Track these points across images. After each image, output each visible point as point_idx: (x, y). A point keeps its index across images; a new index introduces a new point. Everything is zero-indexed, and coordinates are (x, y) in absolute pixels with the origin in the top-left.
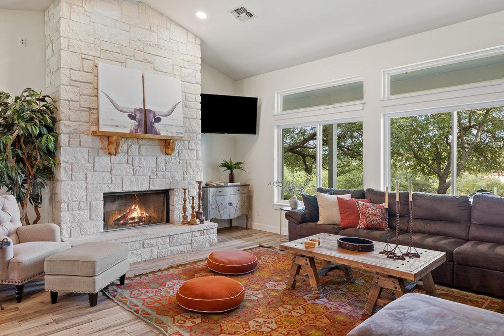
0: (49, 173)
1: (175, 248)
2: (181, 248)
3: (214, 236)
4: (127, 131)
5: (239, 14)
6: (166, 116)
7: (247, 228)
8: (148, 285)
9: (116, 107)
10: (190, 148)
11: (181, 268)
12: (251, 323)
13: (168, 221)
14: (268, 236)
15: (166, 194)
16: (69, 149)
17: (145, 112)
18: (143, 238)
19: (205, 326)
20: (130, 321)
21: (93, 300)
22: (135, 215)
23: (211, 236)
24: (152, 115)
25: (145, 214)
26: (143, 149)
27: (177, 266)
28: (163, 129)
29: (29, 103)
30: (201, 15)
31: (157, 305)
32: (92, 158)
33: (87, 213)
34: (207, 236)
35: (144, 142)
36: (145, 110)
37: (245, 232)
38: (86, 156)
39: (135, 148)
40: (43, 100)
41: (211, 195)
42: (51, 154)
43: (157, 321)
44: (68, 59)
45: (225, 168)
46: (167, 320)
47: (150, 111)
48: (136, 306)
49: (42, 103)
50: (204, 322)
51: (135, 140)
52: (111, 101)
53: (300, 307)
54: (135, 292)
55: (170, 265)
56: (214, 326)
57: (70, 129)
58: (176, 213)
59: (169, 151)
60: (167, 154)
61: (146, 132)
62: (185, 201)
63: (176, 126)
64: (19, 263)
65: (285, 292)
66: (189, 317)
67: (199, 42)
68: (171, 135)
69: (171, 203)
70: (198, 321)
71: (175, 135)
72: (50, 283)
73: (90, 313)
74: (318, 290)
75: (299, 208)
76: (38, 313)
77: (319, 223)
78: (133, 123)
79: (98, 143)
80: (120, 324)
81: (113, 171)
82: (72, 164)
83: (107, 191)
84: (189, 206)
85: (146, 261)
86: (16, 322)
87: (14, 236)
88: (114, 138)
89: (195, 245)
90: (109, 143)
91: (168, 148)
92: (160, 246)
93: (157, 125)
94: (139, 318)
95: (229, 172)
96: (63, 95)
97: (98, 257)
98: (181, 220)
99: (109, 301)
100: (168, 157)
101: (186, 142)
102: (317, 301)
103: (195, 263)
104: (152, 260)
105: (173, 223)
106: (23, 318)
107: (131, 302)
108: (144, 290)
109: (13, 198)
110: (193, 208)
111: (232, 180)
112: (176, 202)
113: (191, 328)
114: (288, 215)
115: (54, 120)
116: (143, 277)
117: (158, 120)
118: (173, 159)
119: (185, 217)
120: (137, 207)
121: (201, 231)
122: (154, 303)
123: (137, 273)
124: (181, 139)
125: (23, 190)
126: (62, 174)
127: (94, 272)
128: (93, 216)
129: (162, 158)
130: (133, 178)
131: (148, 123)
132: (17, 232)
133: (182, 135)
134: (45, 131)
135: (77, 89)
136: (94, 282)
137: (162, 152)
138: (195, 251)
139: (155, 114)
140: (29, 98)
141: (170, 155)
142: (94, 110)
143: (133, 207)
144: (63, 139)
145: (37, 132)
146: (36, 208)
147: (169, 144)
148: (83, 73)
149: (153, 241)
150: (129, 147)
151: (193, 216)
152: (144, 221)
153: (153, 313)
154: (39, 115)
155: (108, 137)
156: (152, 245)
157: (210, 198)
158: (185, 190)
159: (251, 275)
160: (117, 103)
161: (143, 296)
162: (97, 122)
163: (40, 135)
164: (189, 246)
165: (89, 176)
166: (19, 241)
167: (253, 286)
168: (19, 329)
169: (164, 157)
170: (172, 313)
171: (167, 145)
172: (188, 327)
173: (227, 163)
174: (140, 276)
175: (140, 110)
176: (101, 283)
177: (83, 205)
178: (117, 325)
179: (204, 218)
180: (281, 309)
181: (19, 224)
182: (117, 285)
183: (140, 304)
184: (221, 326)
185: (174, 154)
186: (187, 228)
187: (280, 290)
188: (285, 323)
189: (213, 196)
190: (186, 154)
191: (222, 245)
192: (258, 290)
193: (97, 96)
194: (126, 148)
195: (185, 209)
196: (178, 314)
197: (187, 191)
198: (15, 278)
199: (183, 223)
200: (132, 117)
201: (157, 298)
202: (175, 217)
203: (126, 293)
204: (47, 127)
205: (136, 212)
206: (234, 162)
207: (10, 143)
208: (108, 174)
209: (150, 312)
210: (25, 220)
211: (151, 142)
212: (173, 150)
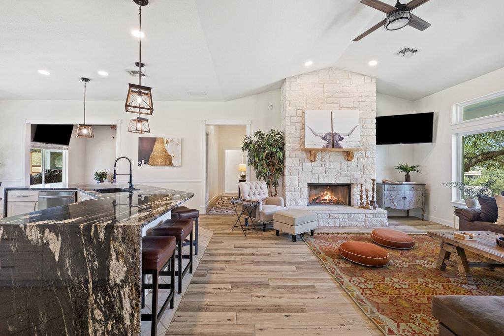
0: (281, 171)
1: (352, 222)
2: (357, 223)
3: (385, 220)
4: (321, 147)
5: (404, 53)
6: (347, 136)
7: (422, 219)
8: (326, 240)
9: (314, 134)
10: (367, 156)
11: (352, 235)
12: (387, 279)
13: (350, 204)
14: (444, 228)
15: (348, 186)
16: (290, 159)
17: (333, 135)
18: (330, 212)
19: (352, 270)
20: (309, 254)
21: (294, 238)
22: (326, 197)
23: (382, 219)
24: (337, 136)
25: (334, 198)
26: (332, 158)
27: (350, 233)
28: (345, 145)
29: (272, 137)
30: (373, 63)
31: (327, 250)
32: (301, 163)
33: (299, 193)
34: (379, 219)
35: (332, 153)
36: (333, 134)
37: (420, 222)
38: (298, 162)
39: (326, 157)
40: (278, 134)
41: (386, 189)
42: (282, 162)
43: (323, 258)
44: (290, 111)
45: (401, 170)
46: (330, 259)
47: (336, 134)
48: (315, 247)
49: (278, 136)
50: (353, 268)
51: (327, 152)
52: (312, 131)
53: (441, 284)
54: (318, 241)
55: (345, 232)
56: (358, 272)
57: (290, 148)
58: (356, 199)
59: (349, 159)
60: (348, 160)
61: (333, 148)
62: (362, 192)
63: (355, 142)
64: (264, 213)
65: (432, 270)
66: (344, 262)
67: (374, 81)
68: (350, 148)
69: (352, 193)
70: (348, 266)
71: (353, 147)
72: (276, 226)
73: (291, 244)
74: (467, 277)
75: (477, 208)
76: (270, 238)
77: (496, 223)
78: (325, 142)
79: (305, 155)
80: (304, 254)
81: (313, 171)
82: (291, 167)
83: (309, 182)
84: (364, 196)
85: (331, 227)
86: (261, 239)
87: (265, 201)
88: (313, 152)
89: (367, 223)
90: (311, 155)
91: (349, 157)
92: (341, 219)
93: (340, 142)
94: (314, 253)
95: (405, 173)
96: (287, 131)
97: (297, 217)
98: (359, 205)
99: (302, 242)
100: (349, 162)
101: (363, 152)
102: (464, 286)
103: (364, 234)
104: (335, 227)
105: (353, 206)
106: (264, 239)
107: (313, 245)
108: (323, 241)
109: (265, 183)
110: (367, 198)
111: (407, 179)
112: (356, 192)
113: (342, 267)
114: (458, 212)
115: (283, 144)
116: (326, 235)
117: (342, 139)
118: (353, 163)
119: (362, 203)
120: (328, 193)
121: (374, 215)
122: (326, 249)
123: (323, 232)
124: (358, 150)
125: (270, 180)
126: (286, 172)
127: (294, 223)
128: (302, 196)
129: (345, 163)
130: (325, 175)
131: (335, 141)
132: (266, 199)
133: (358, 148)
134: (278, 150)
135: (294, 127)
136: (294, 229)
137: (345, 159)
138: (367, 227)
139: (339, 135)
140: (272, 134)
141: (351, 161)
142: (302, 137)
143: (326, 192)
144: (287, 153)
145: (274, 151)
146: (275, 189)
147: (349, 154)
148: (297, 118)
149: (336, 215)
150: (323, 157)
151: (367, 203)
152: (334, 203)
153: (323, 254)
154: (276, 142)
155: (310, 151)
156: (336, 218)
157: (385, 192)
158: (362, 185)
159: (406, 251)
160: (315, 131)
161: (321, 244)
162: (304, 144)
163: (277, 152)
164: (363, 223)
165: (300, 173)
166: (267, 203)
167: (404, 259)
168: (261, 242)
169: (347, 162)
170: (334, 257)
171: (348, 154)
172: (341, 267)
173: (403, 166)
174: (324, 233)
175: (329, 134)
176: (298, 231)
177: (296, 189)
178: (302, 254)
179: (377, 206)
180: (419, 279)
181: (267, 196)
182: (309, 235)
183: (318, 247)
184: (363, 273)
185: (353, 160)
186: (362, 211)
187: (427, 268)
188: (417, 288)
189: (387, 190)
190: (363, 161)
191: (392, 228)
192: (406, 262)
193: (304, 129)
194: (321, 157)
195: (361, 198)
196: (337, 258)
197: (363, 186)
198: (263, 220)
199: (360, 207)
200: (324, 139)
201: (329, 247)
202: (355, 202)
203: (312, 240)
204: (279, 148)
205: (328, 196)
206: (410, 166)
207: (264, 157)
208: (310, 172)
209: (322, 253)
210: (270, 194)
211: (337, 153)
212: (352, 158)
